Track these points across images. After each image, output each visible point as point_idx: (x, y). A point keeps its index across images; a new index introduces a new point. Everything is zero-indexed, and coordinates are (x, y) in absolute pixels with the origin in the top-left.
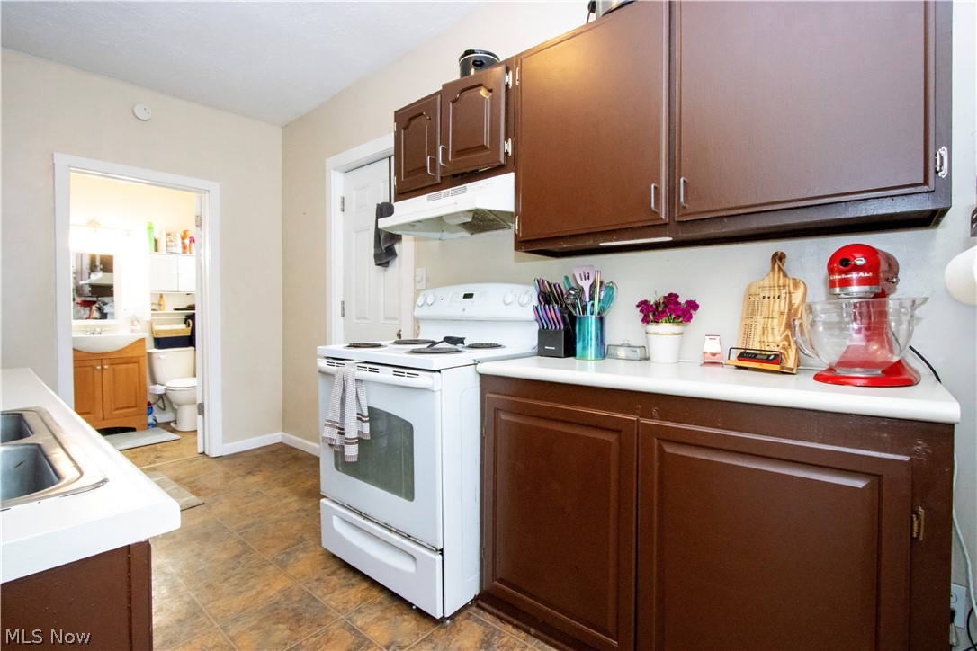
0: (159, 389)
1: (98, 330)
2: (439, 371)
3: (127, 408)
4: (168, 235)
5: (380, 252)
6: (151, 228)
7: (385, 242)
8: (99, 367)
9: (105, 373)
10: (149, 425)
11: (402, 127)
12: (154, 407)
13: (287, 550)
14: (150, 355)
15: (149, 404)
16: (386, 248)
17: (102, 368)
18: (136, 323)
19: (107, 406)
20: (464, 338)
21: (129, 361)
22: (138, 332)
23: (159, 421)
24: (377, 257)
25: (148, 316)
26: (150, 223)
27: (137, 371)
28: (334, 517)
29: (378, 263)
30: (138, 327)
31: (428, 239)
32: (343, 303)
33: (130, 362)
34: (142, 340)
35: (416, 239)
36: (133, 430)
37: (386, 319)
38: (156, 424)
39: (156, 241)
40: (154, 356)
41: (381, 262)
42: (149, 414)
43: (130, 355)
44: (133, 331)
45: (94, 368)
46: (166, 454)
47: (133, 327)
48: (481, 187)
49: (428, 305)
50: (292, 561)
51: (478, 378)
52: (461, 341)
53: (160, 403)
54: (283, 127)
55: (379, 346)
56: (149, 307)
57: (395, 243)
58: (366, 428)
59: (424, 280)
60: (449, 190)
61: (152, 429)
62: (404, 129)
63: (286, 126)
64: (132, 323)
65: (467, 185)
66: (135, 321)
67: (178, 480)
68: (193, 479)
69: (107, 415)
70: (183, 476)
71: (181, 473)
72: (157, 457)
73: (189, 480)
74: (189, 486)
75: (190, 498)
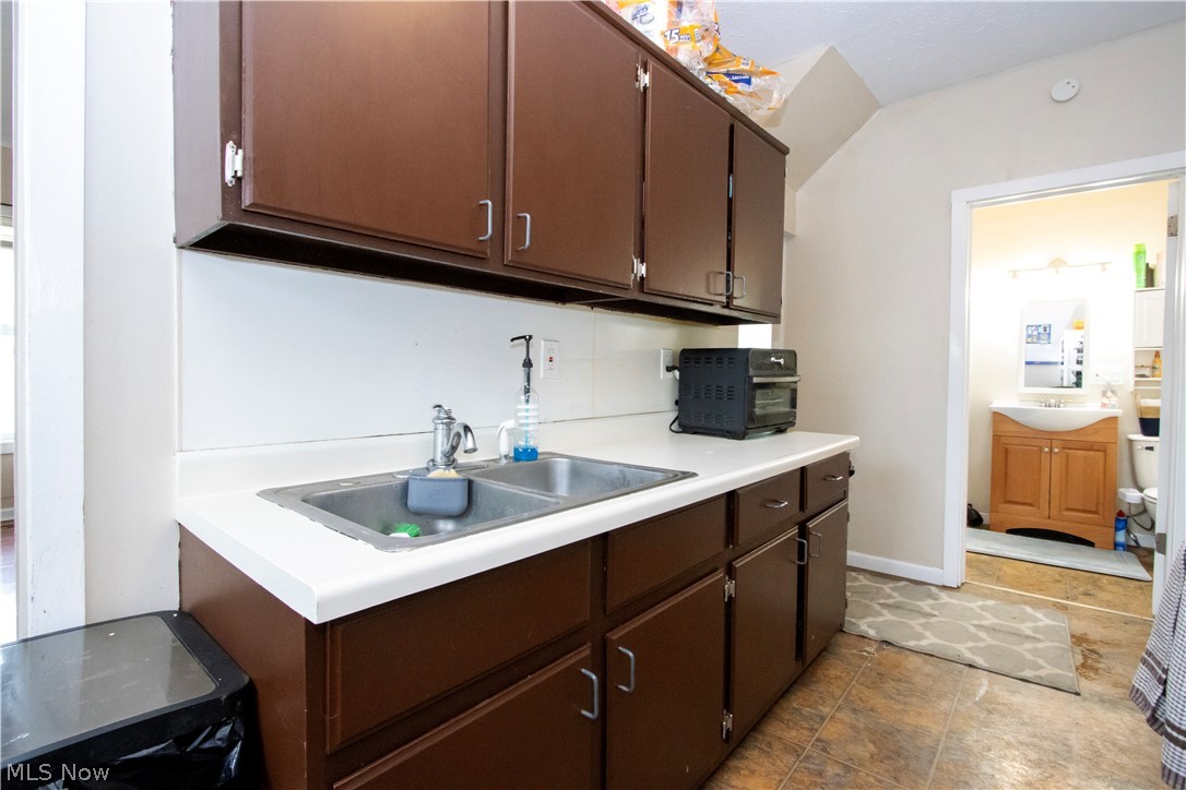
0: (1133, 496)
1: (1055, 401)
3: (1083, 511)
6: (1141, 252)
8: (1046, 449)
9: (1056, 459)
10: (1117, 544)
12: (1130, 521)
14: (1130, 441)
15: (1121, 514)
17: (1051, 450)
18: (1109, 394)
19: (1055, 503)
21: (1090, 447)
22: (1113, 406)
25: (1130, 384)
26: (1139, 246)
27: (1102, 463)
30: (1113, 400)
34: (1112, 420)
36: (1091, 544)
38: (1131, 548)
39: (1150, 271)
40: (1137, 446)
42: (1119, 529)
43: (1091, 439)
44: (1104, 405)
45: (1042, 451)
47: (1105, 400)
56: (1133, 373)
64: (1104, 394)
66: (1109, 390)
67: (1079, 640)
68: (1103, 650)
69: (1054, 513)
70: (1093, 635)
71: (1094, 631)
72: (1087, 594)
73: (1095, 647)
74: (1085, 657)
75: (1068, 675)
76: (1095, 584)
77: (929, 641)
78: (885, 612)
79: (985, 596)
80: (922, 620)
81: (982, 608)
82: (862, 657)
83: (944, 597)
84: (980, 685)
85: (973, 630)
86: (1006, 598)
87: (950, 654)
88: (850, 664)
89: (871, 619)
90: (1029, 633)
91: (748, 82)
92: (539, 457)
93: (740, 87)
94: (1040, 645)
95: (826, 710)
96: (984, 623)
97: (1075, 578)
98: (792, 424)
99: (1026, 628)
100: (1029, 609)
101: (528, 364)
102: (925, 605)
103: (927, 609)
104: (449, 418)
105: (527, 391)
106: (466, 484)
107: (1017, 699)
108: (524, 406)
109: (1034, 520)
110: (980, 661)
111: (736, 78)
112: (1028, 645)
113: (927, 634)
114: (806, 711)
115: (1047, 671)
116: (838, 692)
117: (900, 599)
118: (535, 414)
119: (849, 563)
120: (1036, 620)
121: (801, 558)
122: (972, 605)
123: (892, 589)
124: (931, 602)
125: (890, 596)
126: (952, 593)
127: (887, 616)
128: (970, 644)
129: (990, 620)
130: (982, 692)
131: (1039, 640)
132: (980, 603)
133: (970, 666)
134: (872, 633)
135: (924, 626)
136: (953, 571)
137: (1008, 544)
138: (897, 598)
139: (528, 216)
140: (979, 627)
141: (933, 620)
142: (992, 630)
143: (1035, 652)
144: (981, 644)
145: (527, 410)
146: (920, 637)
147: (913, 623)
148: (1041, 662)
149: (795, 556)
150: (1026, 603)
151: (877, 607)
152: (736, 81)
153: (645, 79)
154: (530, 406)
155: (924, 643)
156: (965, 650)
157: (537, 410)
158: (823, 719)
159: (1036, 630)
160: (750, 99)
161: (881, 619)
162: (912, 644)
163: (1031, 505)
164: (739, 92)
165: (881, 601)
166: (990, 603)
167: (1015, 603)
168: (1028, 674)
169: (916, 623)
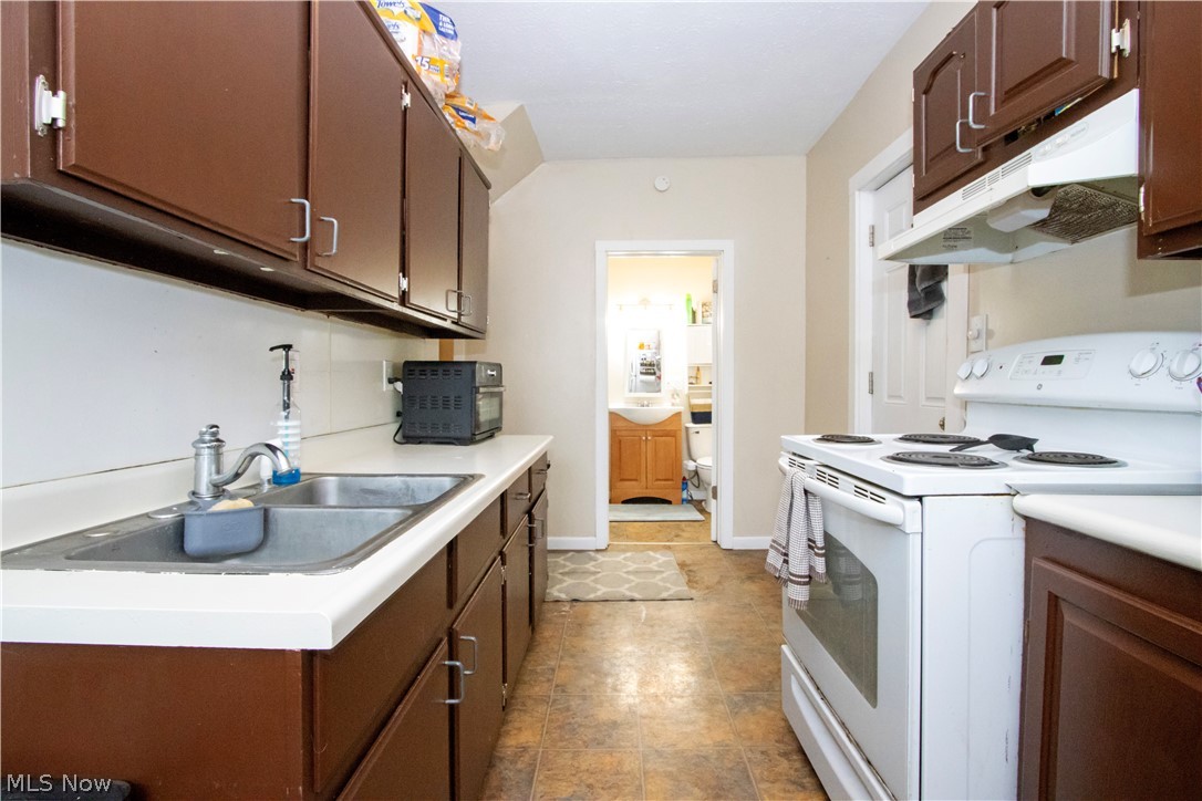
0: (691, 465)
1: (646, 403)
2: (920, 498)
3: (665, 480)
4: (704, 305)
5: (916, 296)
6: (689, 300)
7: (922, 280)
8: (644, 437)
9: (649, 444)
10: (683, 500)
11: (922, 91)
12: (689, 483)
13: (747, 694)
14: (687, 428)
15: (684, 479)
16: (926, 291)
17: (646, 437)
18: (676, 396)
19: (650, 476)
20: (1035, 441)
22: (678, 405)
23: (695, 498)
24: (912, 304)
25: (684, 388)
26: (689, 295)
27: (674, 445)
28: (793, 677)
29: (914, 313)
30: (678, 401)
31: (989, 265)
32: (871, 374)
33: (668, 435)
34: (678, 414)
35: (970, 269)
36: (669, 502)
37: (928, 398)
38: (690, 501)
39: (694, 313)
40: (691, 431)
41: (920, 312)
42: (683, 490)
43: (668, 428)
44: (673, 405)
45: (641, 439)
46: (684, 534)
47: (673, 401)
48: (1059, 146)
49: (978, 378)
50: (746, 710)
51: (1022, 523)
52: (1027, 443)
53: (695, 481)
54: (807, 155)
55: (868, 441)
56: (687, 381)
57: (940, 282)
58: (820, 565)
59: (984, 336)
60: (999, 169)
61: (685, 505)
62: (926, 92)
63: (811, 151)
64: (673, 396)
65: (1032, 150)
66: (675, 394)
67: (682, 565)
68: (695, 568)
69: (650, 484)
70: (688, 562)
71: (688, 558)
72: (677, 536)
73: (691, 568)
74: (689, 576)
75: (683, 589)
76: (679, 528)
77: (602, 591)
78: (566, 578)
79: (624, 551)
80: (593, 578)
81: (624, 559)
82: (564, 616)
83: (599, 556)
84: (642, 611)
85: (625, 575)
86: (636, 549)
87: (618, 597)
88: (556, 624)
89: (558, 587)
90: (656, 569)
91: (473, 120)
92: (302, 478)
93: (467, 123)
94: (664, 575)
95: (552, 663)
96: (630, 569)
97: (668, 527)
98: (499, 429)
99: (653, 566)
100: (651, 553)
101: (287, 376)
102: (590, 566)
103: (593, 569)
104: (218, 440)
105: (286, 406)
106: (262, 512)
107: (663, 613)
108: (282, 423)
109: (636, 491)
110: (636, 596)
111: (463, 114)
112: (659, 577)
113: (599, 586)
114: (539, 669)
115: (673, 590)
116: (556, 647)
117: (573, 566)
118: (297, 431)
119: (549, 548)
120: (657, 559)
121: (531, 541)
122: (619, 559)
123: (564, 560)
124: (593, 563)
125: (564, 566)
126: (604, 553)
127: (569, 581)
128: (627, 586)
129: (633, 567)
130: (644, 615)
131: (662, 572)
132: (623, 556)
133: (632, 600)
134: (563, 596)
135: (596, 581)
136: (602, 538)
137: (625, 511)
138: (570, 566)
139: (335, 222)
140: (627, 572)
141: (599, 575)
142: (636, 573)
143: (663, 580)
144: (633, 584)
145: (287, 428)
146: (596, 590)
147: (588, 581)
148: (669, 585)
149: (527, 542)
150: (649, 549)
151: (560, 577)
152: (463, 117)
153: (407, 100)
154: (289, 423)
155: (599, 593)
156: (625, 590)
157: (300, 427)
158: (553, 670)
159: (659, 566)
160: (474, 137)
161: (565, 584)
162: (592, 596)
163: (636, 480)
164: (466, 128)
165: (561, 571)
166: (629, 554)
167: (642, 551)
168: (665, 595)
169: (589, 580)
